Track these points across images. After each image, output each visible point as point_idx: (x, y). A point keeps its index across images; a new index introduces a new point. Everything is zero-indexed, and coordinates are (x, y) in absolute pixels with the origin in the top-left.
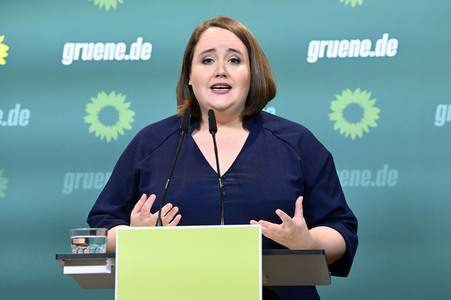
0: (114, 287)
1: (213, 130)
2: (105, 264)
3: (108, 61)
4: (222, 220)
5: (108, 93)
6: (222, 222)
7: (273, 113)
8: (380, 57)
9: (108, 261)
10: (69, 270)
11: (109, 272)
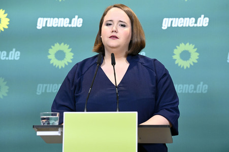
0: (62, 143)
1: (113, 63)
2: (58, 130)
3: (60, 27)
4: (118, 109)
5: (60, 44)
6: (118, 110)
7: (144, 55)
8: (200, 27)
9: (60, 129)
10: (39, 133)
11: (60, 135)
